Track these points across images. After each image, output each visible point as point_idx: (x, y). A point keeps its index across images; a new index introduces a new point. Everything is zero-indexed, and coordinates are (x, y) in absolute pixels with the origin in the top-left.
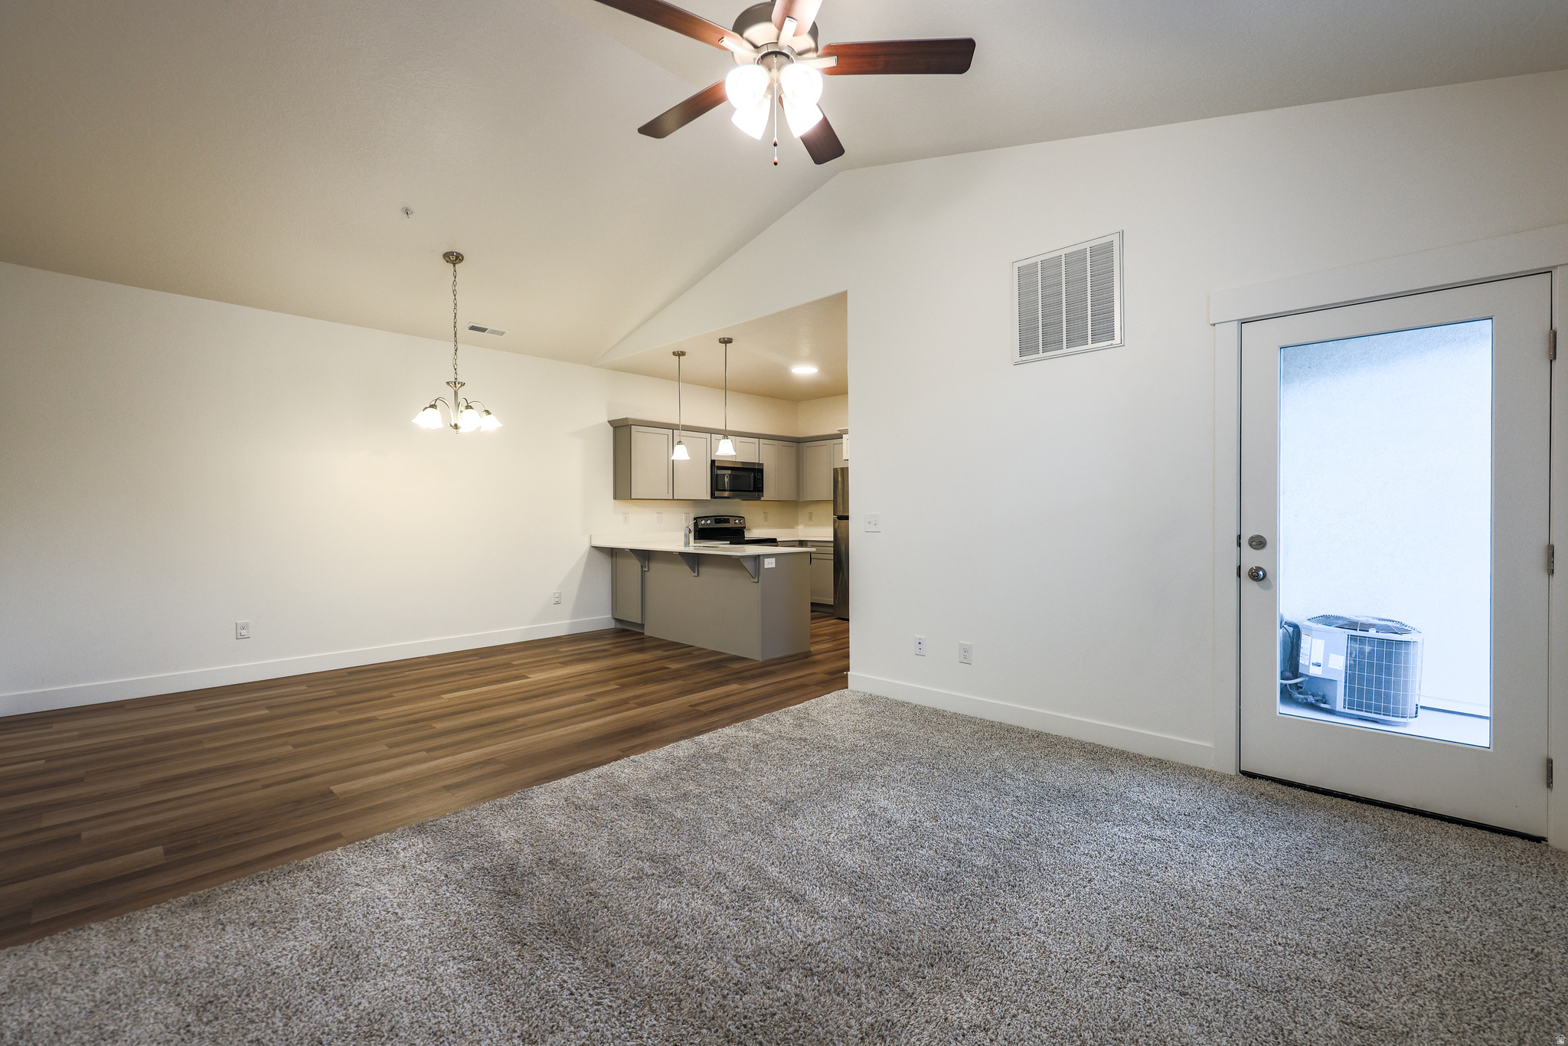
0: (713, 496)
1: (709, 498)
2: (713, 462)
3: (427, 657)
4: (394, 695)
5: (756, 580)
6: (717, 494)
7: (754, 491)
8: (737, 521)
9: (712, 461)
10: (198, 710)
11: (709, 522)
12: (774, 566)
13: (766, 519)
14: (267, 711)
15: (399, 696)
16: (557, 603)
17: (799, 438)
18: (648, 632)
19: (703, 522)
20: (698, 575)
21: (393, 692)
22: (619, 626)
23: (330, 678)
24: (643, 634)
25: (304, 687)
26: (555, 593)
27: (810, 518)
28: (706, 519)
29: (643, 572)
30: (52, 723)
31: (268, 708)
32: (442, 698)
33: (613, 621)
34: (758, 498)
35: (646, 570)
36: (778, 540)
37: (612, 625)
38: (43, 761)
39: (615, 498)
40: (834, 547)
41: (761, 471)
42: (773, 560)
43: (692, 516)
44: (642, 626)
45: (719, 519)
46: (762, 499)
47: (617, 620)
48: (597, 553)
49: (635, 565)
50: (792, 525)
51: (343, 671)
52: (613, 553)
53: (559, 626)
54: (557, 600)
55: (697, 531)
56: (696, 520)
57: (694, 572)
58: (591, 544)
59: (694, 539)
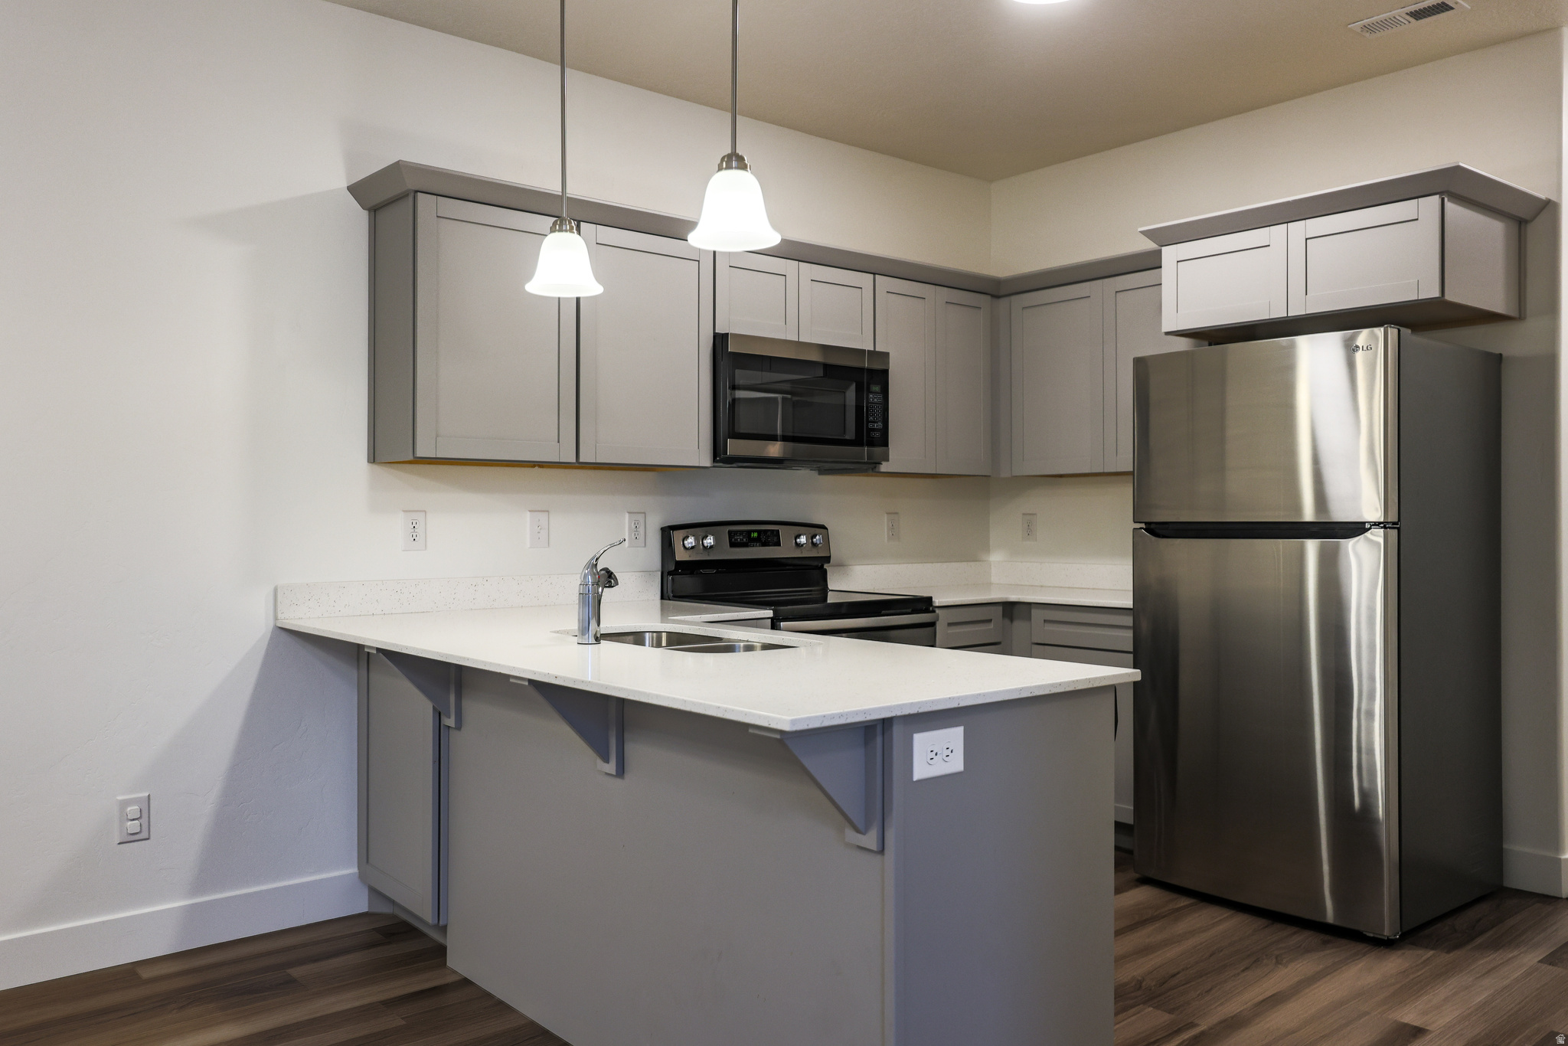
0: (718, 453)
1: (706, 461)
2: (720, 341)
5: (870, 840)
6: (734, 447)
7: (857, 442)
8: (803, 540)
9: (716, 336)
11: (709, 541)
12: (956, 764)
13: (894, 533)
16: (133, 838)
17: (997, 282)
19: (690, 541)
20: (621, 771)
27: (1029, 531)
28: (700, 531)
29: (443, 732)
33: (363, 888)
34: (871, 467)
35: (454, 723)
36: (936, 602)
39: (373, 458)
40: (1136, 628)
41: (881, 377)
42: (955, 736)
43: (655, 523)
45: (742, 533)
46: (884, 467)
50: (971, 551)
52: (358, 652)
54: (132, 827)
55: (670, 573)
56: (667, 534)
57: (606, 760)
58: (276, 618)
59: (662, 598)
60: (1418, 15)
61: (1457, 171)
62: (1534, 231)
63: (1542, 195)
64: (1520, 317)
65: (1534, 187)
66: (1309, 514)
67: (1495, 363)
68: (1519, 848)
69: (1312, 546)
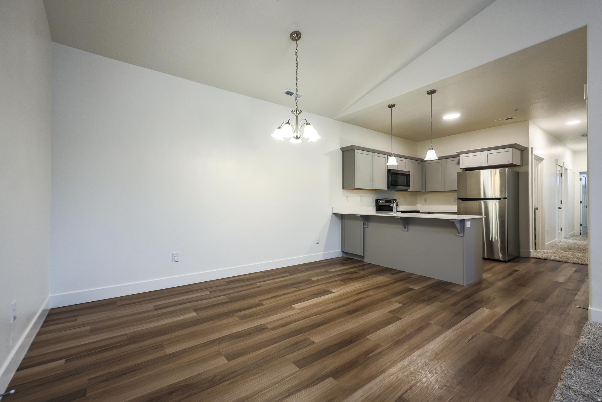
1: (387, 189)
2: (389, 170)
3: (262, 272)
4: (263, 303)
5: (461, 235)
6: (391, 187)
7: (406, 186)
10: (156, 310)
11: (383, 202)
12: (470, 226)
13: (405, 202)
14: (194, 314)
15: (268, 304)
16: (318, 243)
17: (423, 160)
18: (367, 260)
19: (380, 202)
20: (408, 230)
21: (262, 300)
22: (345, 256)
23: (219, 286)
24: (364, 261)
25: (207, 293)
26: (317, 238)
27: (426, 201)
28: (382, 200)
29: (364, 228)
30: (77, 316)
31: (195, 310)
32: (294, 308)
33: (342, 253)
34: (406, 190)
35: (367, 226)
36: (420, 211)
37: (341, 255)
38: (63, 361)
39: (343, 188)
41: (409, 175)
42: (470, 223)
43: (375, 199)
44: (363, 257)
45: (387, 200)
46: (409, 190)
47: (344, 252)
48: (334, 216)
49: (360, 224)
51: (224, 281)
52: (342, 217)
53: (318, 256)
54: (318, 241)
55: (378, 207)
56: (377, 201)
57: (405, 229)
58: (332, 212)
59: (376, 211)
60: (506, 119)
61: (516, 144)
62: (524, 152)
63: (526, 146)
64: (522, 165)
65: (525, 145)
66: (482, 196)
67: (518, 173)
68: (522, 250)
69: (482, 202)
